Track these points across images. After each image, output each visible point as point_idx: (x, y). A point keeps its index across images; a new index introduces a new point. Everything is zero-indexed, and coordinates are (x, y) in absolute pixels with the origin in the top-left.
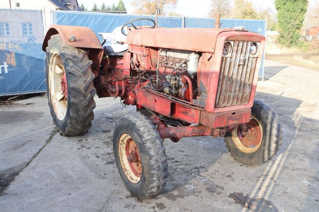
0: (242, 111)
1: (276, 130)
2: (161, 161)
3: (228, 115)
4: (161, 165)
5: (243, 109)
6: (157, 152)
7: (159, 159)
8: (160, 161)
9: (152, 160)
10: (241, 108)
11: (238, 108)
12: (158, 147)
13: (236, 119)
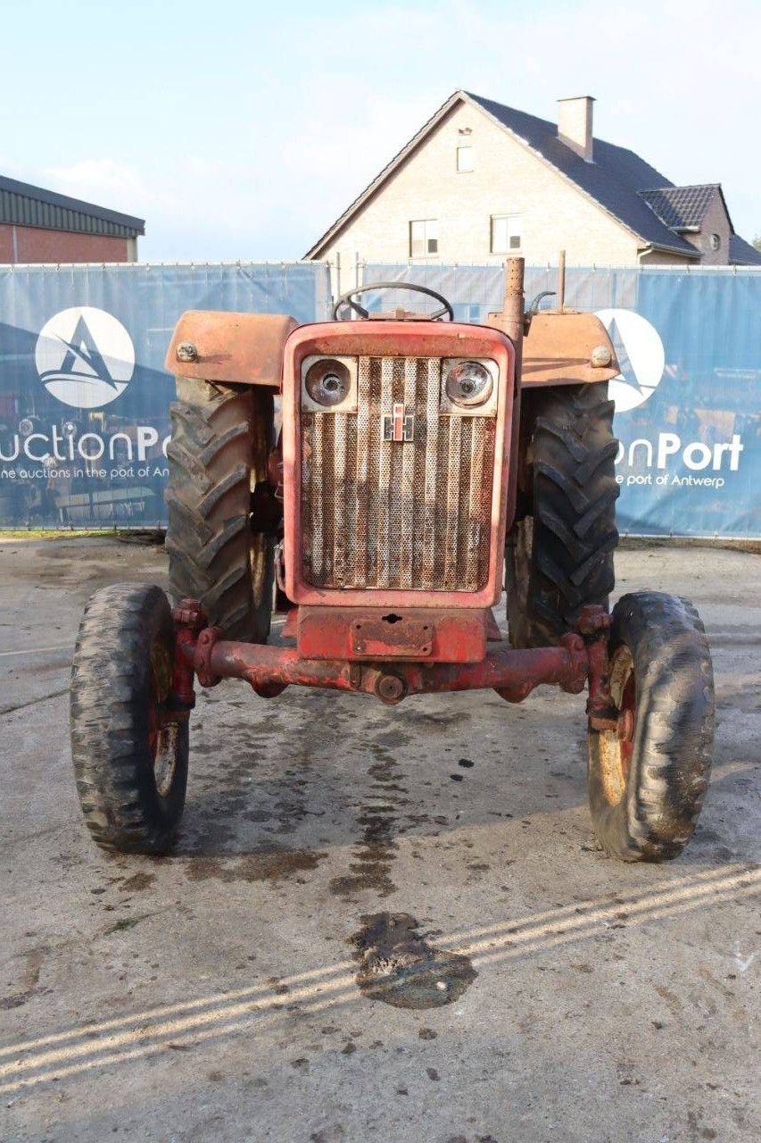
0: (434, 616)
1: (663, 722)
2: (107, 730)
3: (363, 620)
4: (103, 742)
5: (443, 608)
6: (99, 700)
7: (100, 721)
8: (101, 727)
9: (79, 719)
10: (431, 604)
11: (418, 603)
12: (108, 685)
13: (402, 641)
